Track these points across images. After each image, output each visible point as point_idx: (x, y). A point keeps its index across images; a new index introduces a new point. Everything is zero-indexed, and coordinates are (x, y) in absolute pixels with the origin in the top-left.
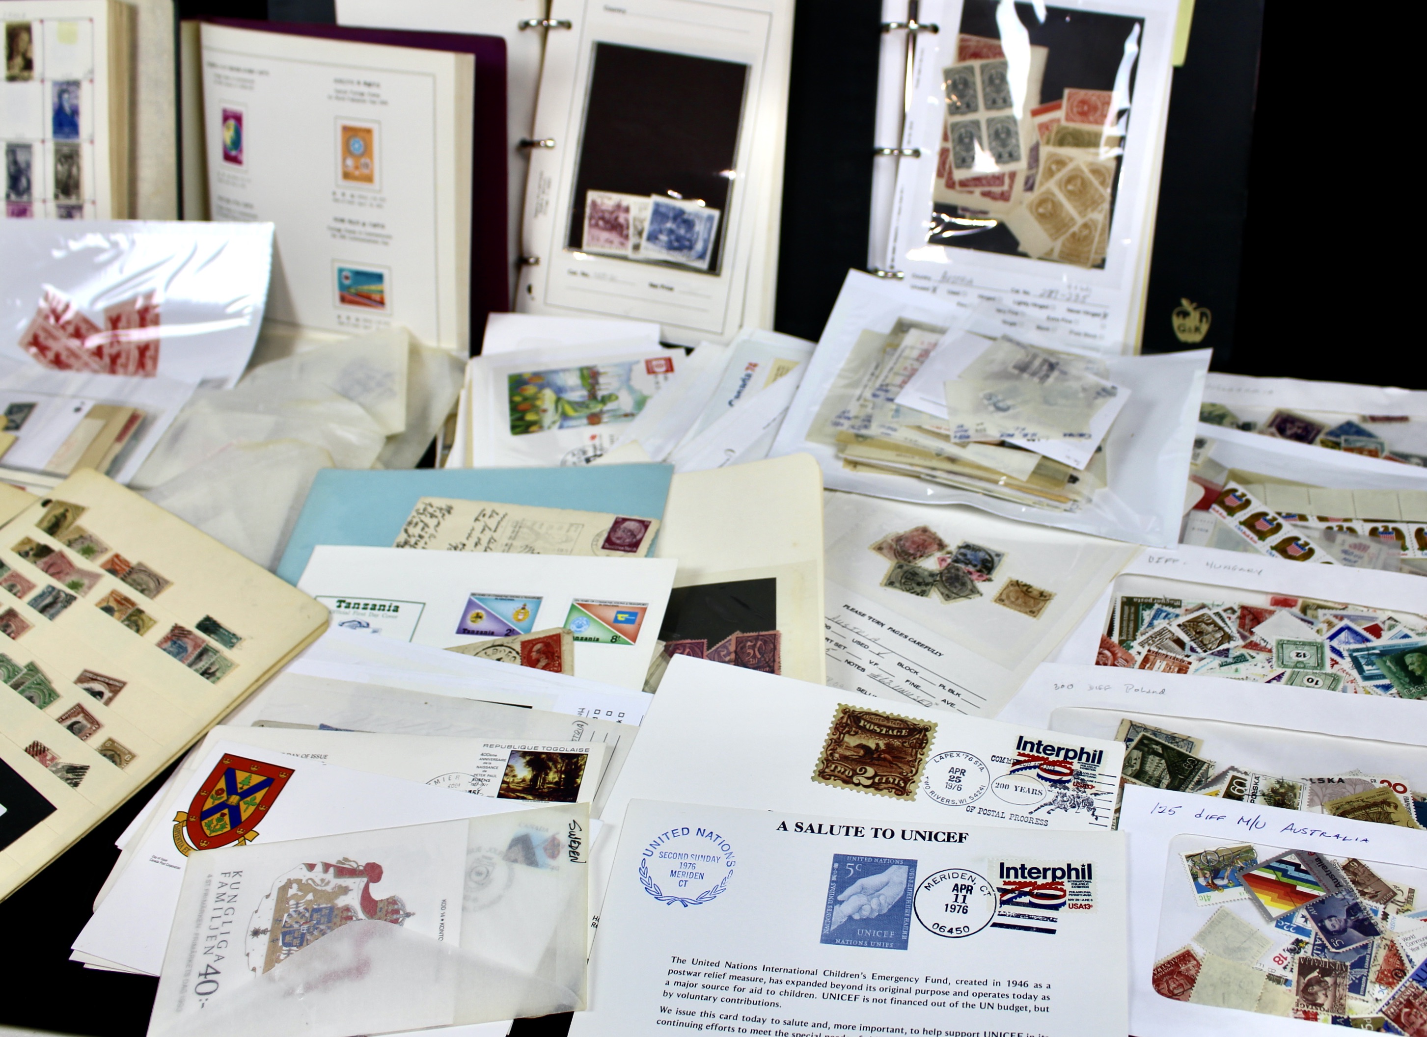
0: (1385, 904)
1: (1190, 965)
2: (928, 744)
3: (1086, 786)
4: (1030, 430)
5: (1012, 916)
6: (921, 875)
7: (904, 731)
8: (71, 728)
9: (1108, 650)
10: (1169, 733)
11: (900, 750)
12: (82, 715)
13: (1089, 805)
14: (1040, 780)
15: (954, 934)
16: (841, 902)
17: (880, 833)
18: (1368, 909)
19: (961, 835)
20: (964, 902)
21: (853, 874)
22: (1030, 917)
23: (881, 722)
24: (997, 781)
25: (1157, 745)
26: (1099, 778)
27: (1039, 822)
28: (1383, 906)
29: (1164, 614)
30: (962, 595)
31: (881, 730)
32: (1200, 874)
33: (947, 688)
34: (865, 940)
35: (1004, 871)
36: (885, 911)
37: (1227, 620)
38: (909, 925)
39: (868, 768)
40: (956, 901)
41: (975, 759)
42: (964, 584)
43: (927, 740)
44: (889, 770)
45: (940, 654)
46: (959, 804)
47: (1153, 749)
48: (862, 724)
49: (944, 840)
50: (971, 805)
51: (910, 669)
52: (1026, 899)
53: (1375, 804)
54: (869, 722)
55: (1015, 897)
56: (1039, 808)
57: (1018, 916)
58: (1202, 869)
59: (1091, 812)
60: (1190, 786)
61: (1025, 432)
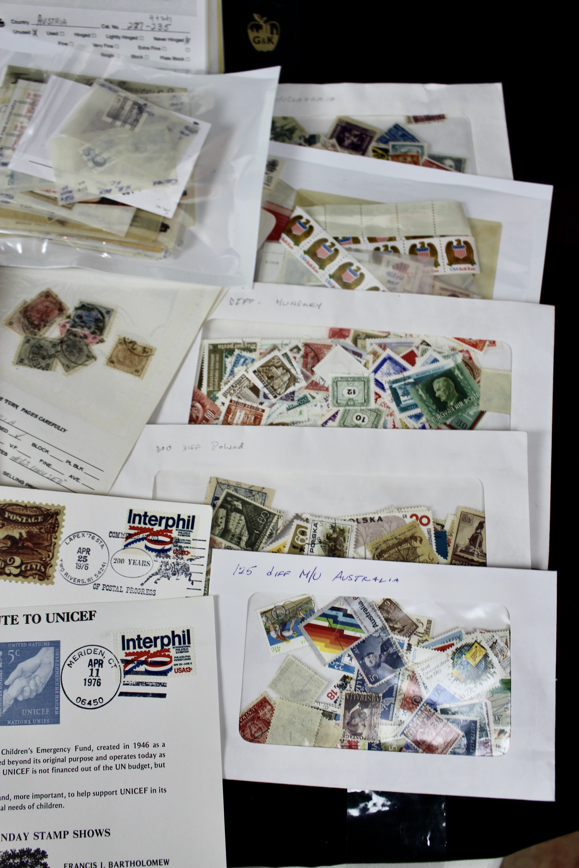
0: (409, 636)
1: (266, 710)
2: (60, 528)
3: (183, 553)
4: (125, 183)
5: (134, 685)
6: (64, 654)
7: (40, 518)
9: (199, 402)
10: (247, 487)
11: (38, 536)
13: (186, 571)
14: (147, 551)
15: (92, 706)
16: (8, 687)
17: (30, 618)
18: (397, 643)
19: (91, 612)
20: (97, 675)
21: (15, 659)
22: (146, 684)
23: (21, 512)
24: (115, 557)
25: (238, 501)
26: (193, 544)
27: (149, 592)
28: (408, 639)
29: (242, 360)
30: (79, 362)
31: (22, 519)
32: (272, 628)
33: (72, 464)
34: (29, 719)
35: (125, 643)
36: (40, 691)
37: (293, 361)
38: (59, 702)
39: (16, 558)
40: (92, 675)
41: (96, 537)
42: (80, 350)
43: (58, 524)
44: (31, 557)
45: (65, 430)
46: (87, 583)
47: (235, 505)
48: (6, 516)
49: (78, 620)
50: (96, 582)
51: (42, 449)
52: (142, 668)
53: (406, 541)
54: (12, 513)
55: (135, 667)
56: (148, 579)
57: (138, 684)
58: (273, 624)
59: (188, 578)
60: (264, 541)
61: (120, 186)
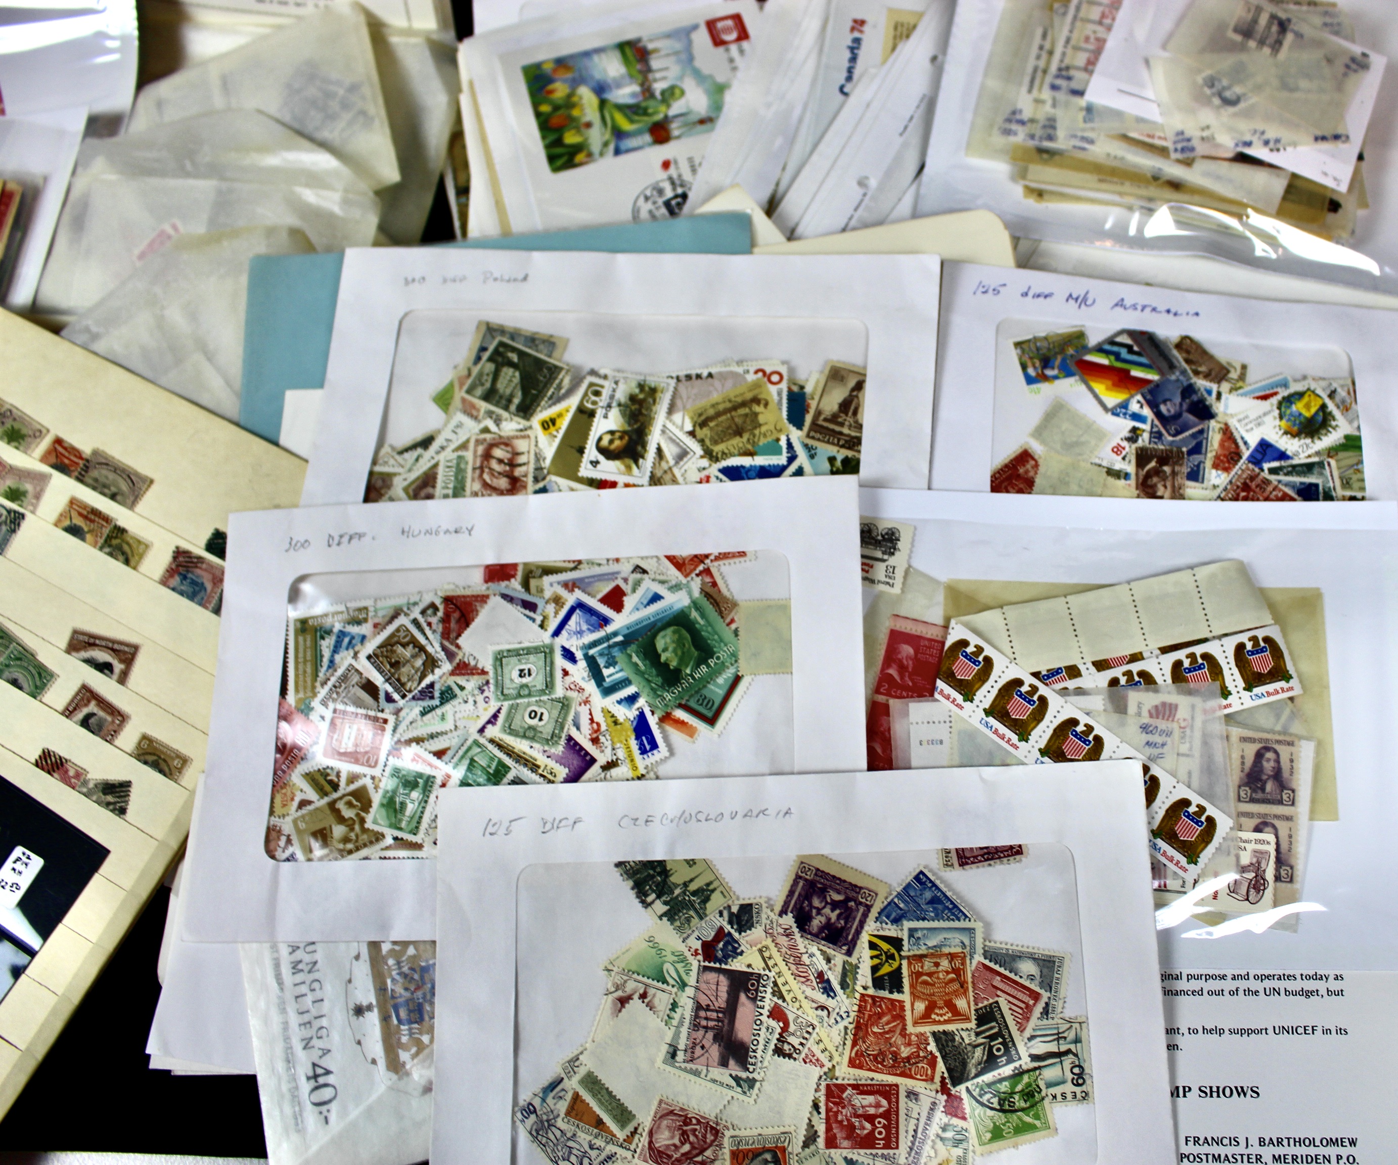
4: (1271, 134)
8: (85, 723)
12: (93, 703)
61: (1266, 137)
